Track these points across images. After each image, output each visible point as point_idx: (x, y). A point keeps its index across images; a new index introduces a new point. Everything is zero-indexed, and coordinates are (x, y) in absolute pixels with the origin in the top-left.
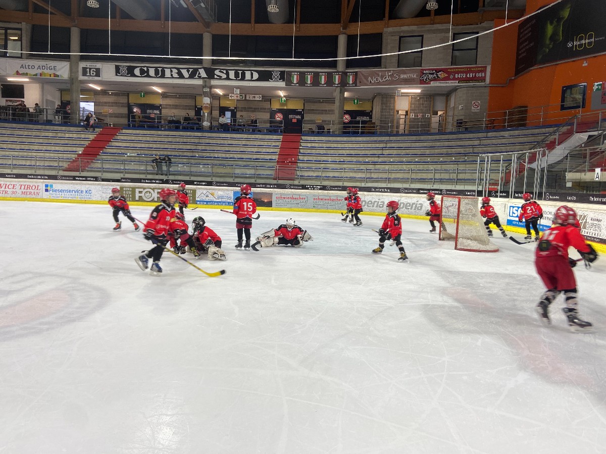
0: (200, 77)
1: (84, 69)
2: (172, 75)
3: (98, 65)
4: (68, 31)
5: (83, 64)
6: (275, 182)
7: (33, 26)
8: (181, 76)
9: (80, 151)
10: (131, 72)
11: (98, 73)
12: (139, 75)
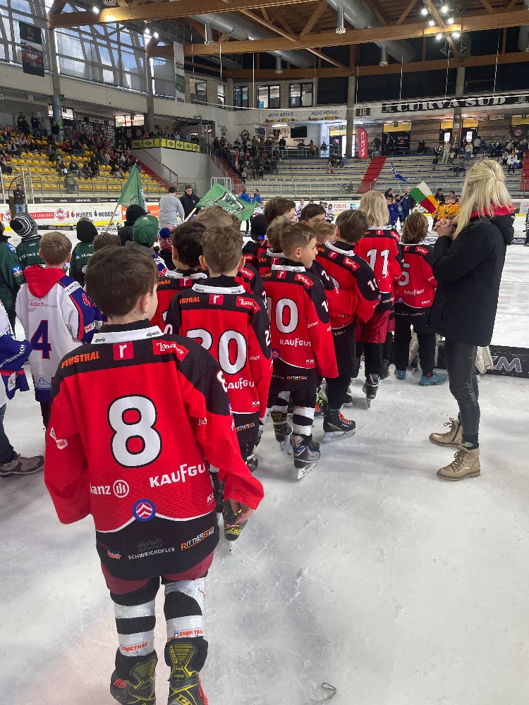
0: (452, 107)
1: (358, 110)
2: (428, 107)
3: (369, 105)
4: (346, 79)
5: (357, 106)
6: (522, 193)
7: (319, 79)
8: (436, 106)
9: (362, 177)
10: (395, 109)
11: (368, 112)
12: (401, 110)
